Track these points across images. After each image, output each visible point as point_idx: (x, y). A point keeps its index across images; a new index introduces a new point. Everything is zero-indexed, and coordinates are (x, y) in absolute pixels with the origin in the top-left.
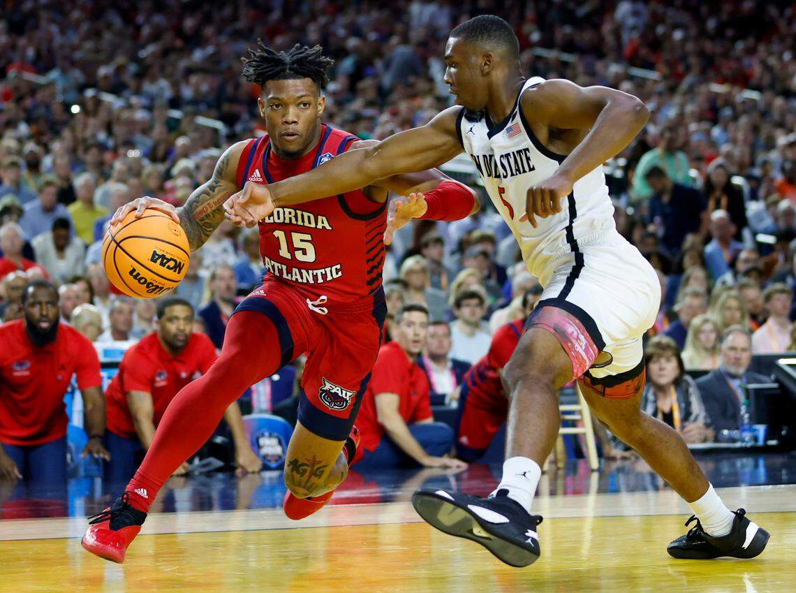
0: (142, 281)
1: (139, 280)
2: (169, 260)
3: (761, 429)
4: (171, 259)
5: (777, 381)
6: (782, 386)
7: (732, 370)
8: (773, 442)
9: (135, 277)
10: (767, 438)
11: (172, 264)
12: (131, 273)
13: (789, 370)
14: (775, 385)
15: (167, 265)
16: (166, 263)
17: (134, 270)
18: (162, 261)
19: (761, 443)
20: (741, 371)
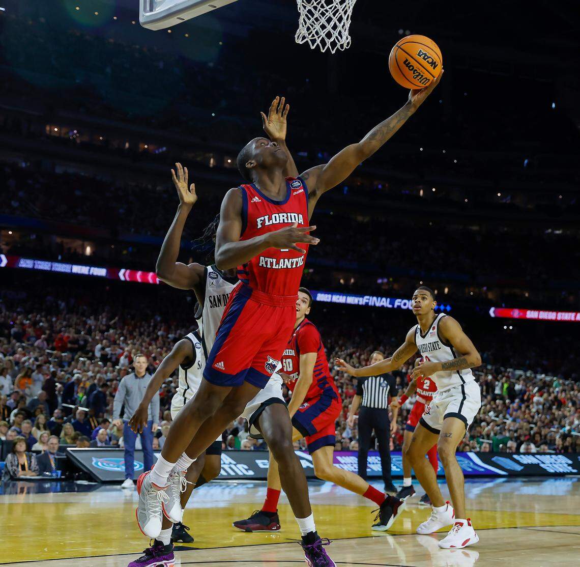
0: (411, 68)
1: (409, 67)
2: (429, 57)
3: (59, 472)
4: (430, 57)
5: (66, 455)
6: (68, 457)
7: (52, 451)
8: (63, 477)
9: (407, 65)
10: (62, 475)
11: (430, 60)
12: (405, 62)
13: (71, 452)
14: (65, 457)
15: (427, 60)
16: (427, 58)
17: (407, 60)
18: (424, 57)
19: (59, 477)
20: (55, 451)
